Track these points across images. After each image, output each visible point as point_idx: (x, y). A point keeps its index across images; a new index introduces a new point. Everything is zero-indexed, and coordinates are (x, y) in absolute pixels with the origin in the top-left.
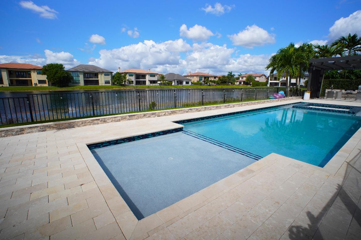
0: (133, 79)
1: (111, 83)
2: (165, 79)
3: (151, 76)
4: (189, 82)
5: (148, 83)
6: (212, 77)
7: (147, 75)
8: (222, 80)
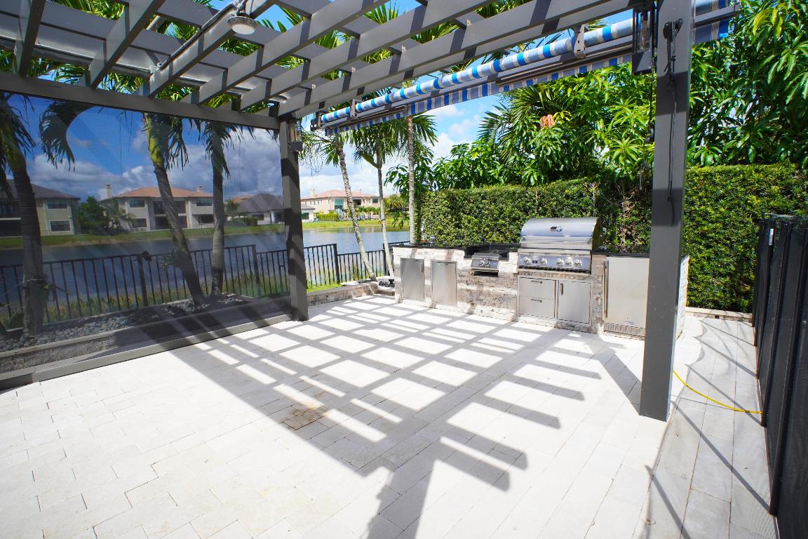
0: (142, 213)
1: (72, 227)
2: (239, 210)
3: (199, 204)
4: (308, 214)
5: (191, 223)
6: (368, 199)
7: (189, 202)
8: (391, 205)
